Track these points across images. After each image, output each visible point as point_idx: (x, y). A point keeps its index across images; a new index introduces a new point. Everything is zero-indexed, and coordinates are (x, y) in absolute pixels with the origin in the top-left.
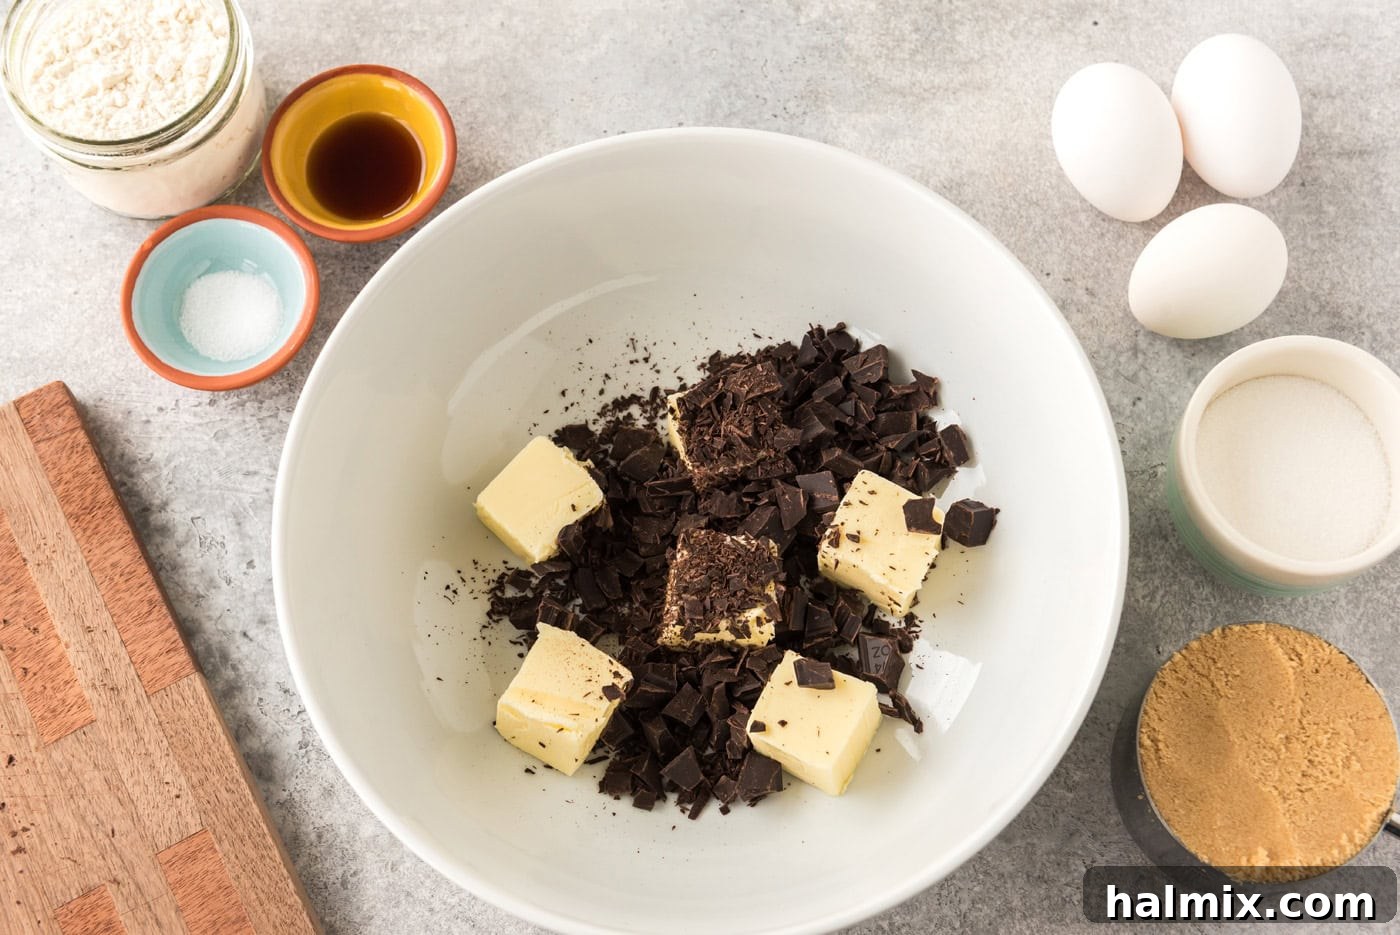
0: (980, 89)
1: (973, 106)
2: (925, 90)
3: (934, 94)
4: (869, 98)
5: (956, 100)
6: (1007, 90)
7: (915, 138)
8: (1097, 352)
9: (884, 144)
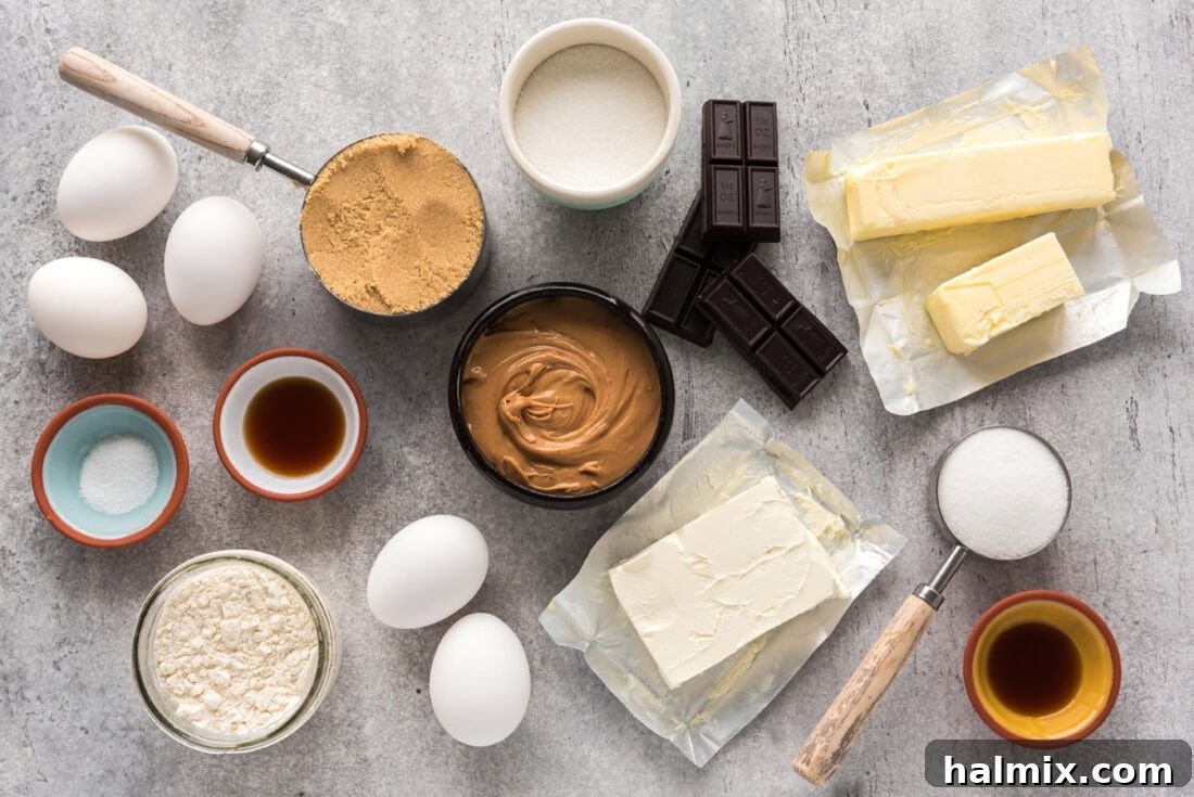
0: (352, 598)
1: (336, 593)
2: (348, 553)
3: (344, 560)
4: (337, 508)
5: (341, 578)
6: (352, 620)
7: (304, 547)
8: (125, 699)
9: (297, 522)
